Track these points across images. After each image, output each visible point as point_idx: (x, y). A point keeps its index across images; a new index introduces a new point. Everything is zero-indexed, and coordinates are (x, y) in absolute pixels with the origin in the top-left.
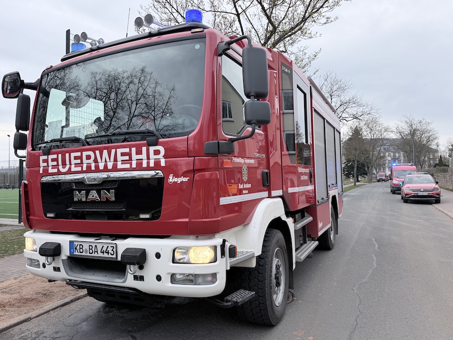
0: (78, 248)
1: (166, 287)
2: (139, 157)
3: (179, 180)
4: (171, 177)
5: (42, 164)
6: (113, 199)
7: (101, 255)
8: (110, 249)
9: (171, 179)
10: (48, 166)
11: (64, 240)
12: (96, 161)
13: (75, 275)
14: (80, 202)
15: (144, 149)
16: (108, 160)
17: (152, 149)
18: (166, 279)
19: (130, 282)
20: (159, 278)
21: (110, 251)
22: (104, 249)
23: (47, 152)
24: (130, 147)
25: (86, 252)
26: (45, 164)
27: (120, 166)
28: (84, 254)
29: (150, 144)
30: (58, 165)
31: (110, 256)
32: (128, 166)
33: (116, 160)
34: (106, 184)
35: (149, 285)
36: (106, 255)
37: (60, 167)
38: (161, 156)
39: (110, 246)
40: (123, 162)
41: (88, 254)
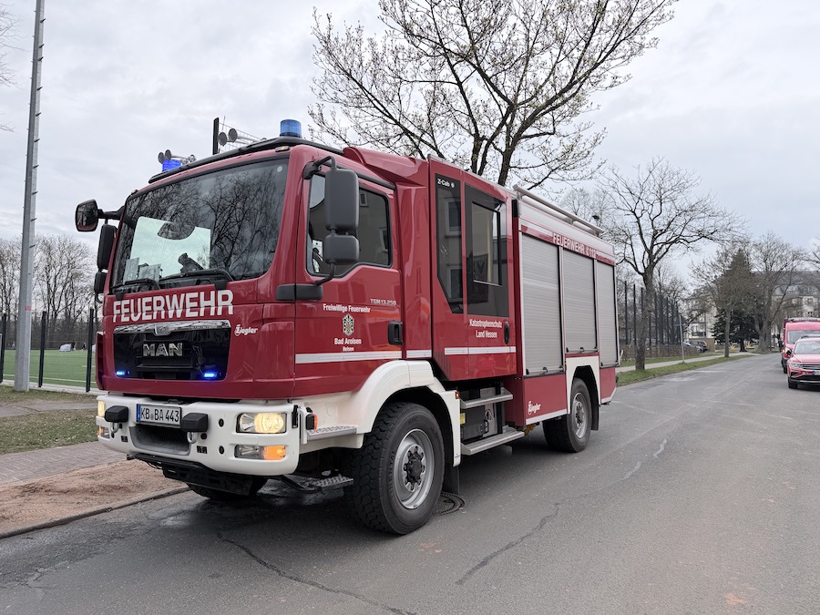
0: (145, 413)
1: (229, 462)
2: (207, 303)
3: (246, 331)
4: (238, 328)
5: (116, 312)
6: (180, 354)
7: (165, 421)
8: (175, 414)
9: (239, 331)
10: (121, 313)
11: (131, 403)
12: (166, 308)
13: (143, 446)
14: (149, 357)
15: (213, 293)
16: (177, 307)
17: (221, 293)
18: (230, 451)
19: (194, 455)
20: (222, 450)
21: (175, 417)
22: (169, 414)
23: (121, 298)
24: (199, 291)
25: (152, 418)
26: (118, 311)
27: (189, 314)
28: (150, 420)
29: (217, 289)
30: (130, 312)
31: (174, 422)
32: (195, 314)
33: (184, 307)
34: (175, 336)
35: (212, 460)
36: (170, 422)
37: (132, 315)
38: (228, 303)
39: (174, 410)
40: (193, 309)
41: (154, 421)
